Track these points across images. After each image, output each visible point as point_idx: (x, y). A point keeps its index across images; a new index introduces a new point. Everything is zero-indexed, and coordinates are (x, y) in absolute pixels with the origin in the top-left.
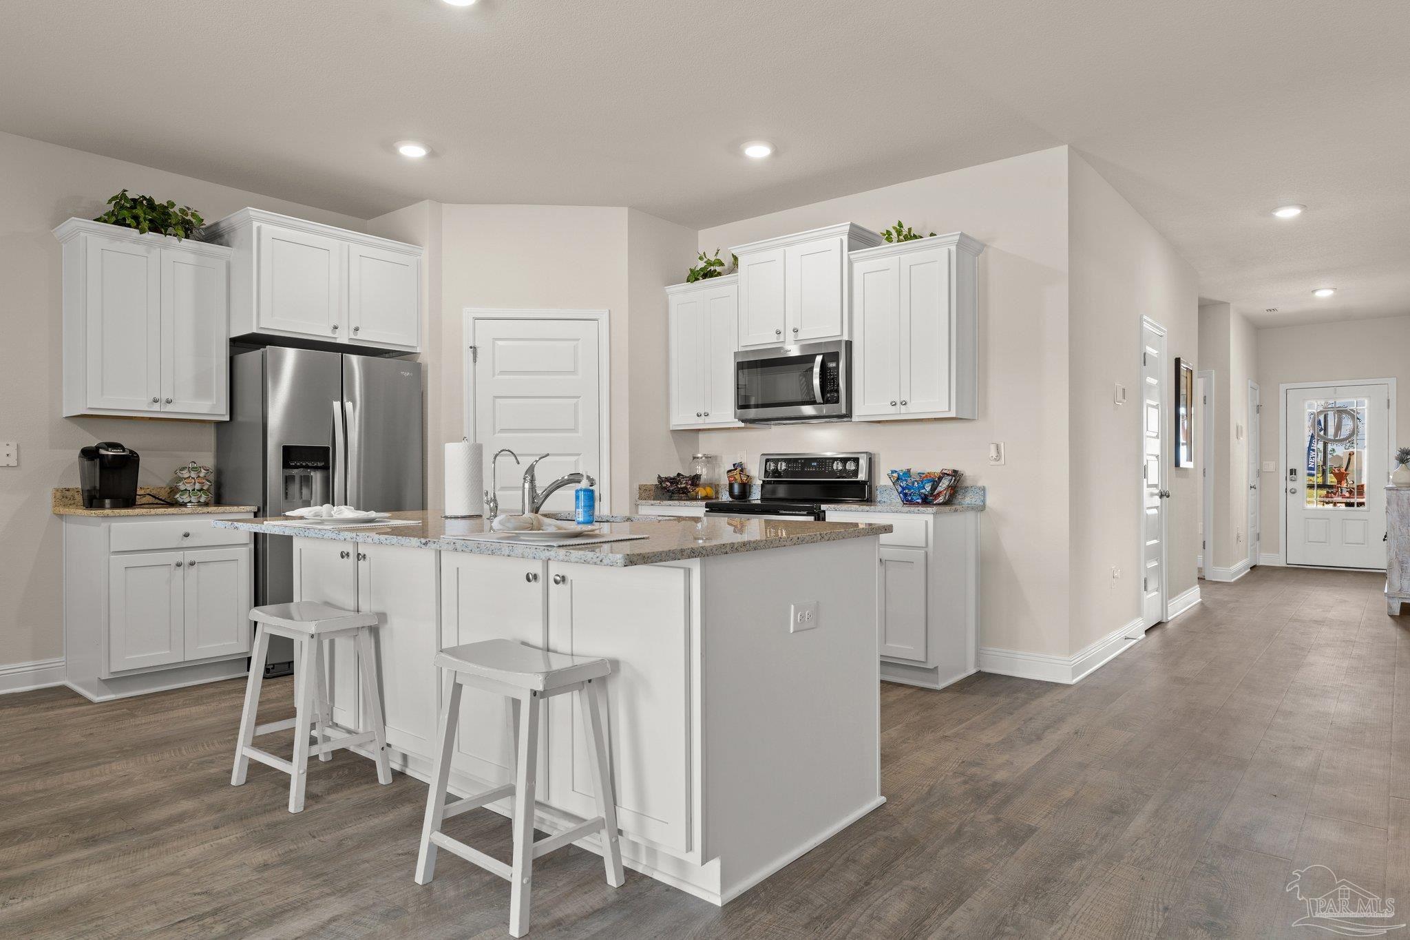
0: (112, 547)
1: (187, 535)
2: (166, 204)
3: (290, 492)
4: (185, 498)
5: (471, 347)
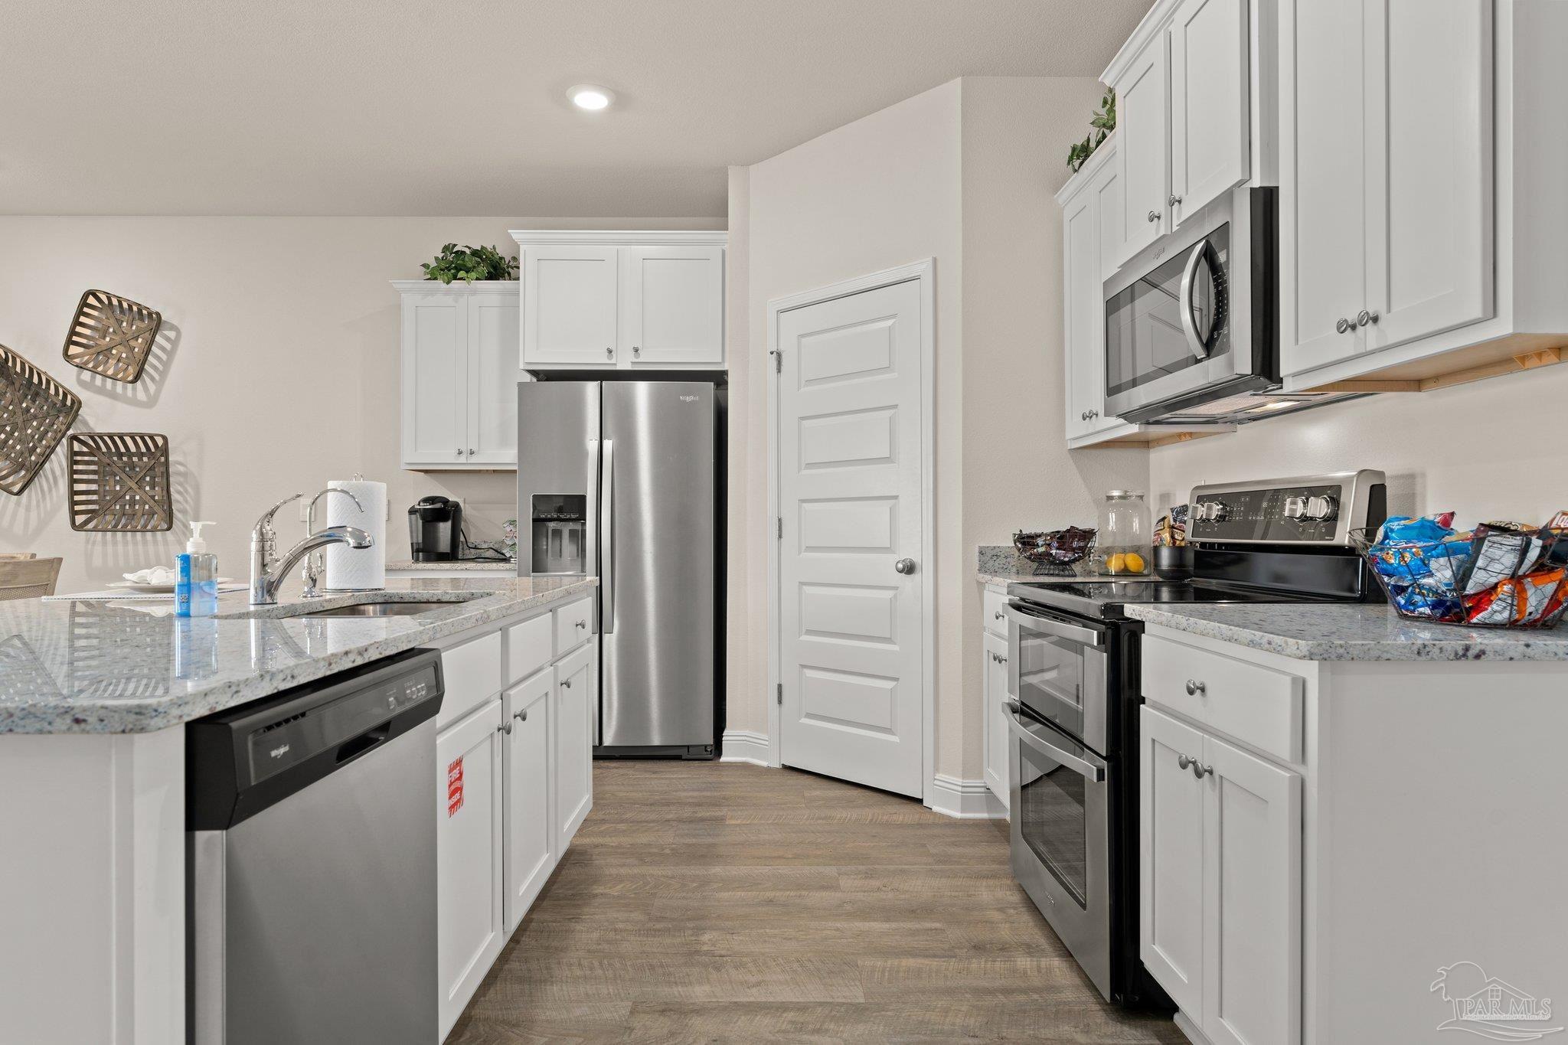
5: (772, 353)
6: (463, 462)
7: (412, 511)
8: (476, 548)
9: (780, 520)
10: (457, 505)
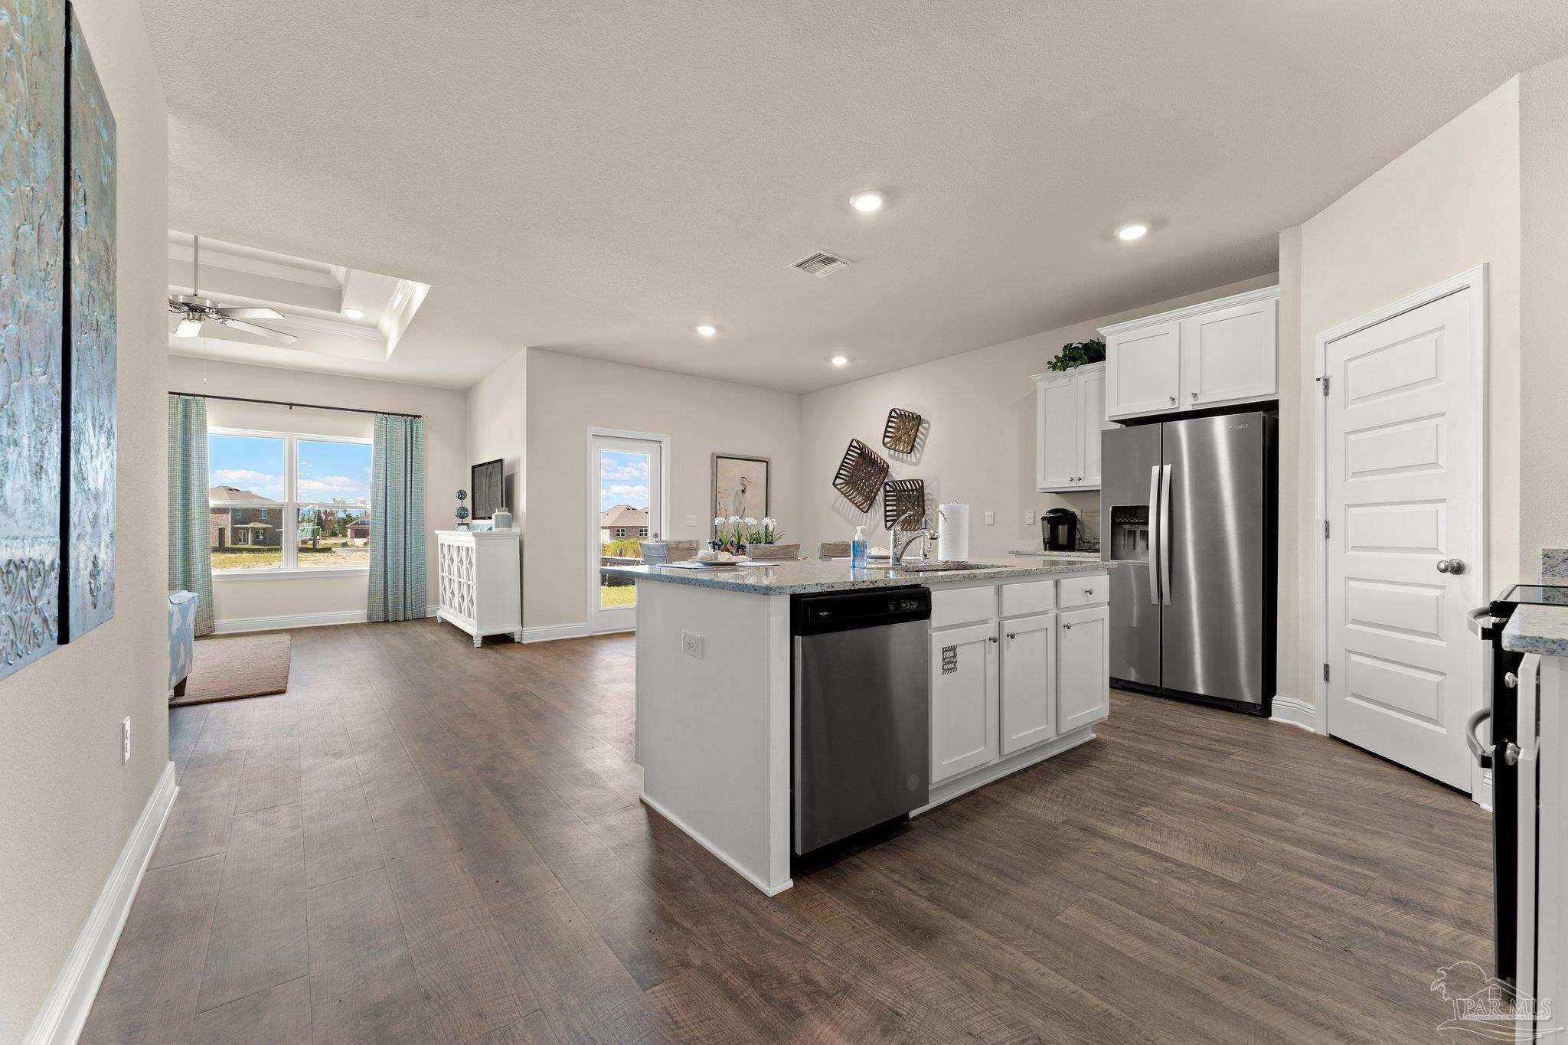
5: (1318, 380)
6: (1075, 486)
7: (1043, 519)
8: (1088, 542)
9: (1327, 523)
10: (1073, 515)
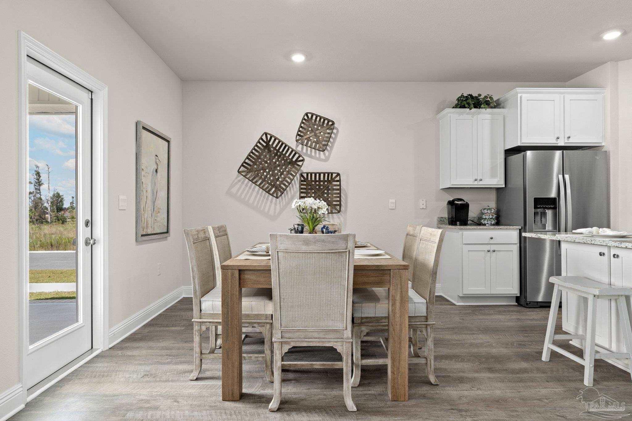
0: (463, 241)
1: (492, 238)
2: (477, 96)
3: (536, 220)
4: (486, 222)
6: (477, 184)
10: (466, 202)
